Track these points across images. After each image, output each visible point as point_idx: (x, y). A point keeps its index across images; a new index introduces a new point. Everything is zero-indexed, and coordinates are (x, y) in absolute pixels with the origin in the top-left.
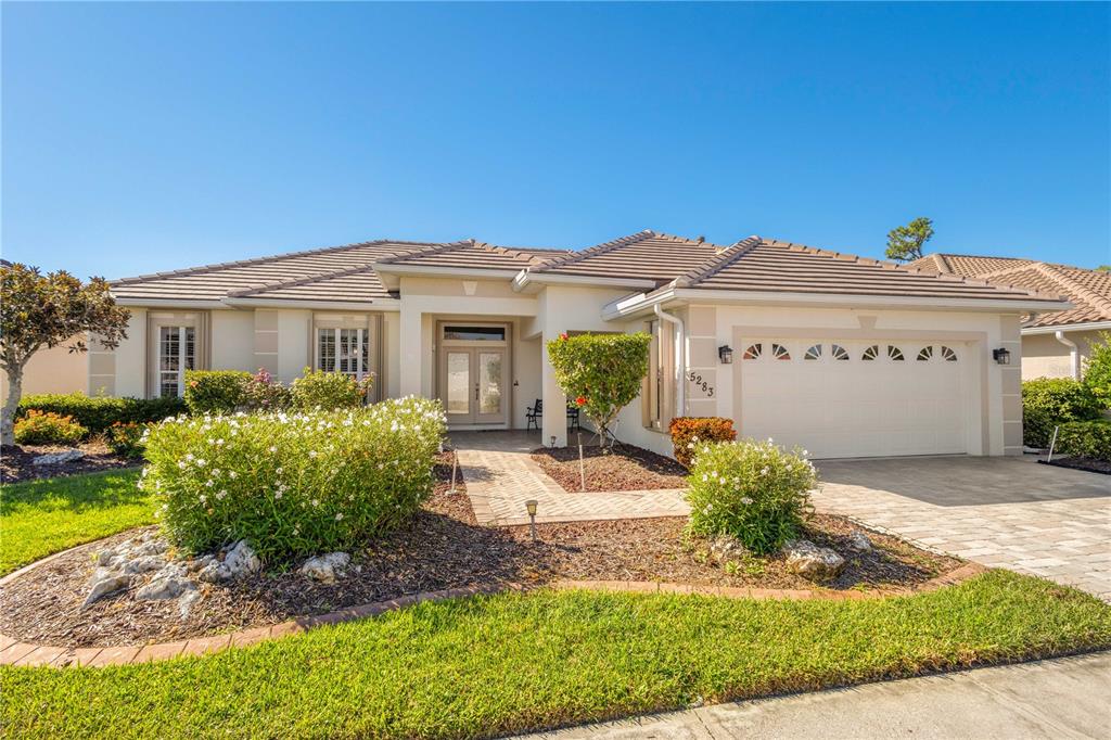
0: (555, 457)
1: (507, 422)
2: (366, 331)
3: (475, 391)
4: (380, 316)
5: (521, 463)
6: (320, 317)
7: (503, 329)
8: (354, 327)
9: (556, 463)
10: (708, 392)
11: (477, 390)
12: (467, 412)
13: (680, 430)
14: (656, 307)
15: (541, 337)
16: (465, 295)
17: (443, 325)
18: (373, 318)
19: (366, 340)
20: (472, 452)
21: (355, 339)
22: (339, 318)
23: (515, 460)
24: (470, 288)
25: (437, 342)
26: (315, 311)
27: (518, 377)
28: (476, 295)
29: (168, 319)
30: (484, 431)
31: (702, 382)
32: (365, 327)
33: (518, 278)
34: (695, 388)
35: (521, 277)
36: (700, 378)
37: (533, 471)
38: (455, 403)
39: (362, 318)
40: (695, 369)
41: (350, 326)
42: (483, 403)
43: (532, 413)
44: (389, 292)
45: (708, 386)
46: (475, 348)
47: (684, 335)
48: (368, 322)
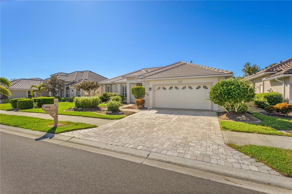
22: (124, 84)
26: (121, 84)
29: (108, 86)
40: (146, 92)
45: (148, 94)
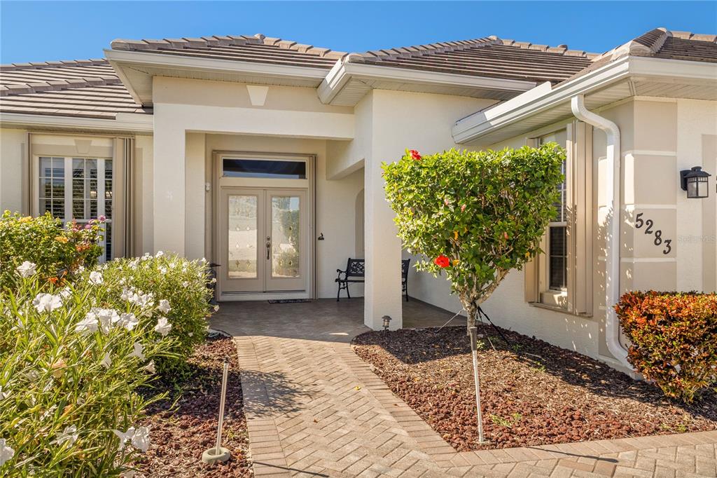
0: (396, 353)
1: (308, 290)
2: (109, 162)
3: (266, 248)
4: (129, 138)
5: (339, 363)
6: (41, 140)
7: (303, 164)
8: (91, 154)
9: (400, 365)
10: (663, 246)
11: (269, 246)
12: (254, 275)
13: (650, 317)
14: (574, 101)
15: (363, 169)
16: (250, 106)
17: (222, 157)
18: (119, 143)
19: (109, 174)
20: (261, 341)
21: (94, 173)
22: (69, 141)
23: (330, 358)
24: (258, 94)
25: (212, 179)
26: (32, 130)
27: (323, 228)
28: (265, 107)
30: (278, 302)
31: (654, 229)
32: (107, 155)
33: (328, 78)
34: (642, 240)
35: (333, 76)
36: (650, 223)
37: (366, 382)
38: (238, 263)
39: (102, 143)
40: (643, 207)
41: (85, 153)
42: (275, 263)
43: (343, 277)
44: (143, 107)
45: (663, 238)
46: (265, 189)
47: (621, 149)
48: (112, 149)
